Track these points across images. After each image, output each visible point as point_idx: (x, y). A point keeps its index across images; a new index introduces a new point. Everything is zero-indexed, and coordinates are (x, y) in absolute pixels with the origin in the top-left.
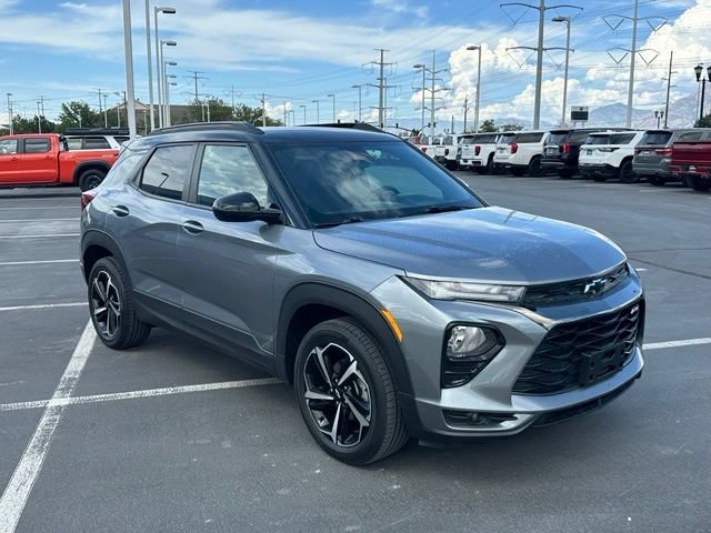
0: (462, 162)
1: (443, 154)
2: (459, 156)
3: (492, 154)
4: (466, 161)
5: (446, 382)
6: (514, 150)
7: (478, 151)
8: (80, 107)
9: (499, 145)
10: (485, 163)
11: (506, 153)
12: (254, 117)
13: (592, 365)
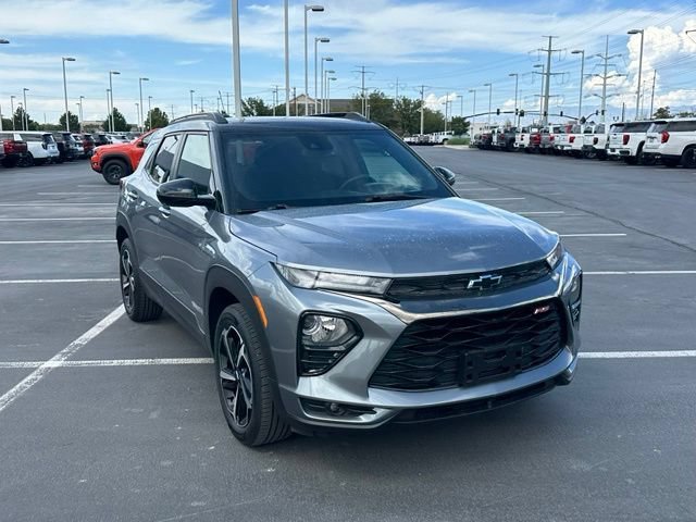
0: (609, 152)
1: (592, 143)
2: (607, 145)
3: (642, 143)
4: (613, 150)
5: (303, 371)
6: (665, 139)
7: (626, 140)
8: (255, 102)
9: (649, 134)
10: (634, 152)
11: (656, 142)
12: (413, 109)
13: (470, 364)
